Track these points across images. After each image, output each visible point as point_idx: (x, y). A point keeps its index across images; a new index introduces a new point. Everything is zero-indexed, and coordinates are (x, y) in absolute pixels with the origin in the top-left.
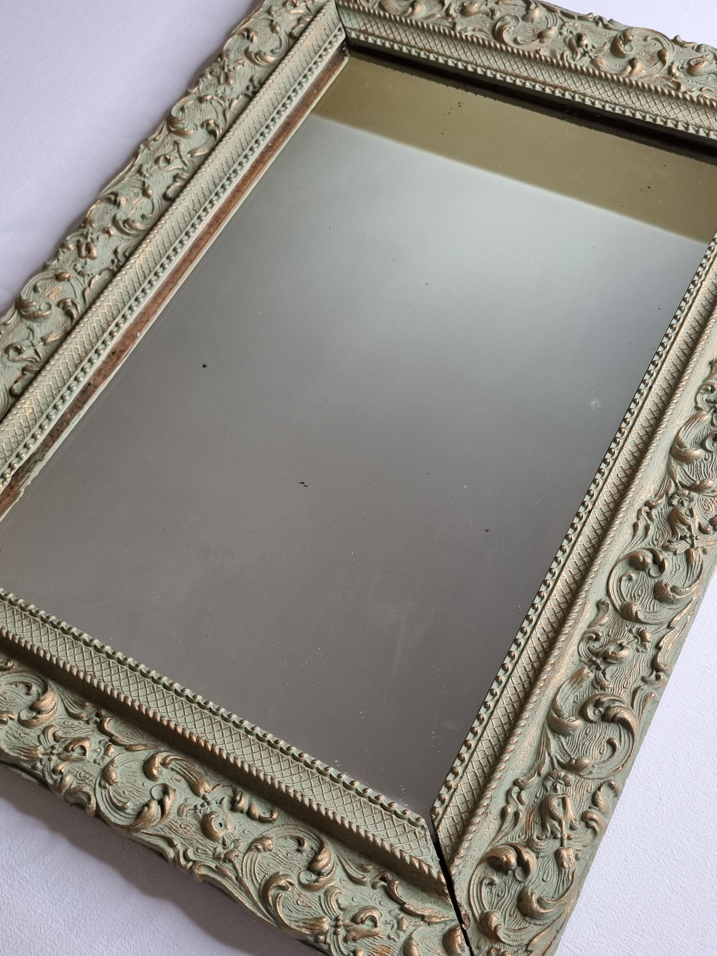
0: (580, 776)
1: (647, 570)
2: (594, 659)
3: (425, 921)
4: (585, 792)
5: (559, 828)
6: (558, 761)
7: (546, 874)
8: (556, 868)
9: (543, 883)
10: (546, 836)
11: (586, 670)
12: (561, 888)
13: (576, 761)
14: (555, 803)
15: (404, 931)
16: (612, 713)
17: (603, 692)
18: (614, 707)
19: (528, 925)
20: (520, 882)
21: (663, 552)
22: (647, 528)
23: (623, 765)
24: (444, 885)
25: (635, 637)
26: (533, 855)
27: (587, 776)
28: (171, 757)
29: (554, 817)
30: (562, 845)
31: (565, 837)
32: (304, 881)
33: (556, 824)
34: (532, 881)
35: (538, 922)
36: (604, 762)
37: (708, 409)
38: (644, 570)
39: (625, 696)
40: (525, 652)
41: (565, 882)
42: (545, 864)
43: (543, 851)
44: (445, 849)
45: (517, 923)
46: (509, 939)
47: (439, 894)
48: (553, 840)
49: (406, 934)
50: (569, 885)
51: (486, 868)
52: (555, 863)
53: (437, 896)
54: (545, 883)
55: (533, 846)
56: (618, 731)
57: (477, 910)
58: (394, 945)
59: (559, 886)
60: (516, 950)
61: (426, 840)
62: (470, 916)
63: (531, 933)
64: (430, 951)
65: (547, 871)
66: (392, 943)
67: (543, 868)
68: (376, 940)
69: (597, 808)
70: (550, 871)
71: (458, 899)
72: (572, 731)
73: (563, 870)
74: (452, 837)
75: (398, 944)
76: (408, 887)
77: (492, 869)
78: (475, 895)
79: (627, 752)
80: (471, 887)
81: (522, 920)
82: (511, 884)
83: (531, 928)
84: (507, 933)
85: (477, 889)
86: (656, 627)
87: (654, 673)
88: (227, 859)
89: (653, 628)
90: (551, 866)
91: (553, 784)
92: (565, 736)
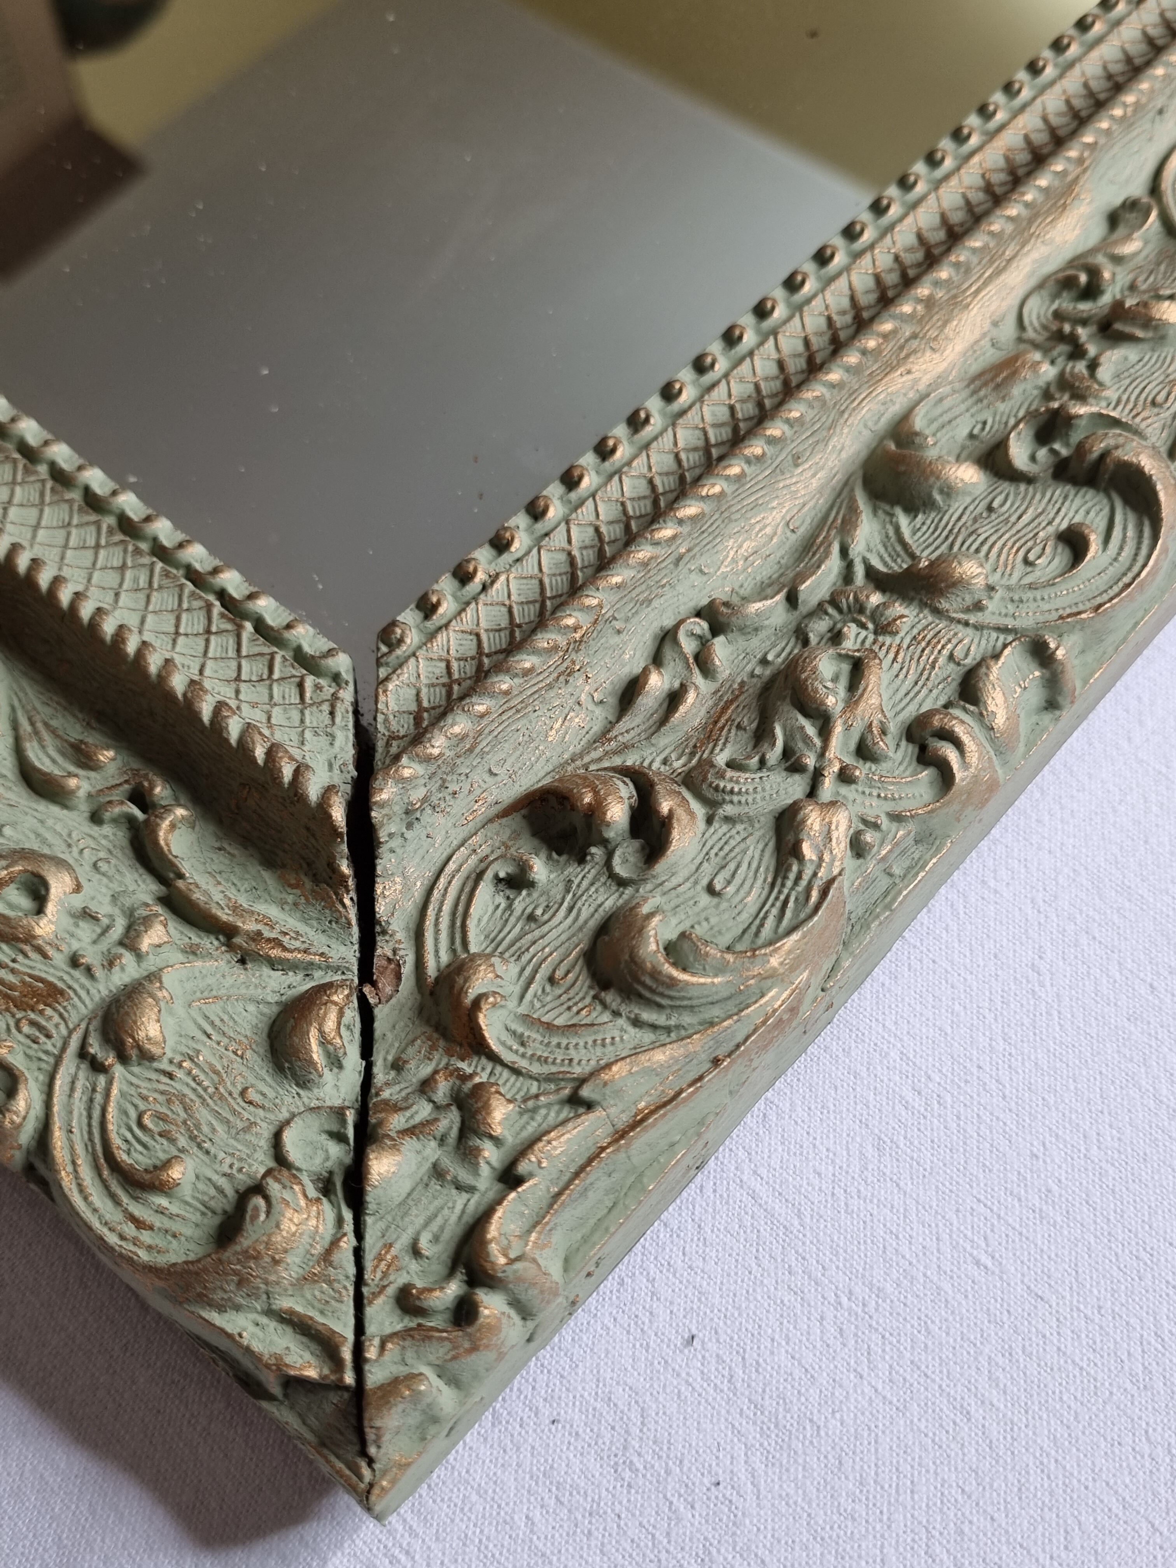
0: (937, 612)
2: (1069, 328)
3: (230, 946)
4: (942, 661)
5: (817, 742)
6: (871, 571)
7: (725, 874)
8: (769, 860)
9: (705, 899)
10: (762, 762)
11: (1035, 359)
12: (770, 923)
13: (934, 569)
14: (826, 668)
15: (139, 956)
17: (1077, 403)
19: (606, 1017)
20: (622, 883)
23: (1099, 607)
26: (697, 807)
27: (962, 616)
29: (805, 703)
30: (812, 793)
31: (833, 772)
33: (811, 729)
34: (668, 885)
35: (647, 1016)
41: (791, 904)
42: (733, 843)
43: (735, 799)
44: (388, 745)
45: (569, 1008)
46: (522, 1050)
47: (316, 879)
48: (784, 774)
49: (144, 965)
50: (802, 916)
51: (515, 835)
52: (772, 844)
53: (308, 884)
54: (715, 900)
55: (705, 779)
56: (1107, 510)
57: (437, 951)
58: (83, 987)
59: (765, 918)
60: (534, 1090)
61: (332, 713)
62: (407, 970)
63: (610, 1049)
64: (209, 1036)
65: (732, 866)
66: (77, 981)
67: (722, 854)
68: (20, 958)
69: (972, 708)
70: (744, 866)
71: (381, 908)
72: (941, 492)
73: (795, 868)
74: (425, 715)
75: (102, 987)
76: (217, 845)
77: (536, 842)
78: (447, 908)
79: (1125, 574)
80: (442, 881)
81: (588, 1000)
82: (587, 890)
83: (616, 1034)
84: (520, 1030)
85: (462, 890)
90: (754, 851)
91: (832, 628)
92: (913, 509)
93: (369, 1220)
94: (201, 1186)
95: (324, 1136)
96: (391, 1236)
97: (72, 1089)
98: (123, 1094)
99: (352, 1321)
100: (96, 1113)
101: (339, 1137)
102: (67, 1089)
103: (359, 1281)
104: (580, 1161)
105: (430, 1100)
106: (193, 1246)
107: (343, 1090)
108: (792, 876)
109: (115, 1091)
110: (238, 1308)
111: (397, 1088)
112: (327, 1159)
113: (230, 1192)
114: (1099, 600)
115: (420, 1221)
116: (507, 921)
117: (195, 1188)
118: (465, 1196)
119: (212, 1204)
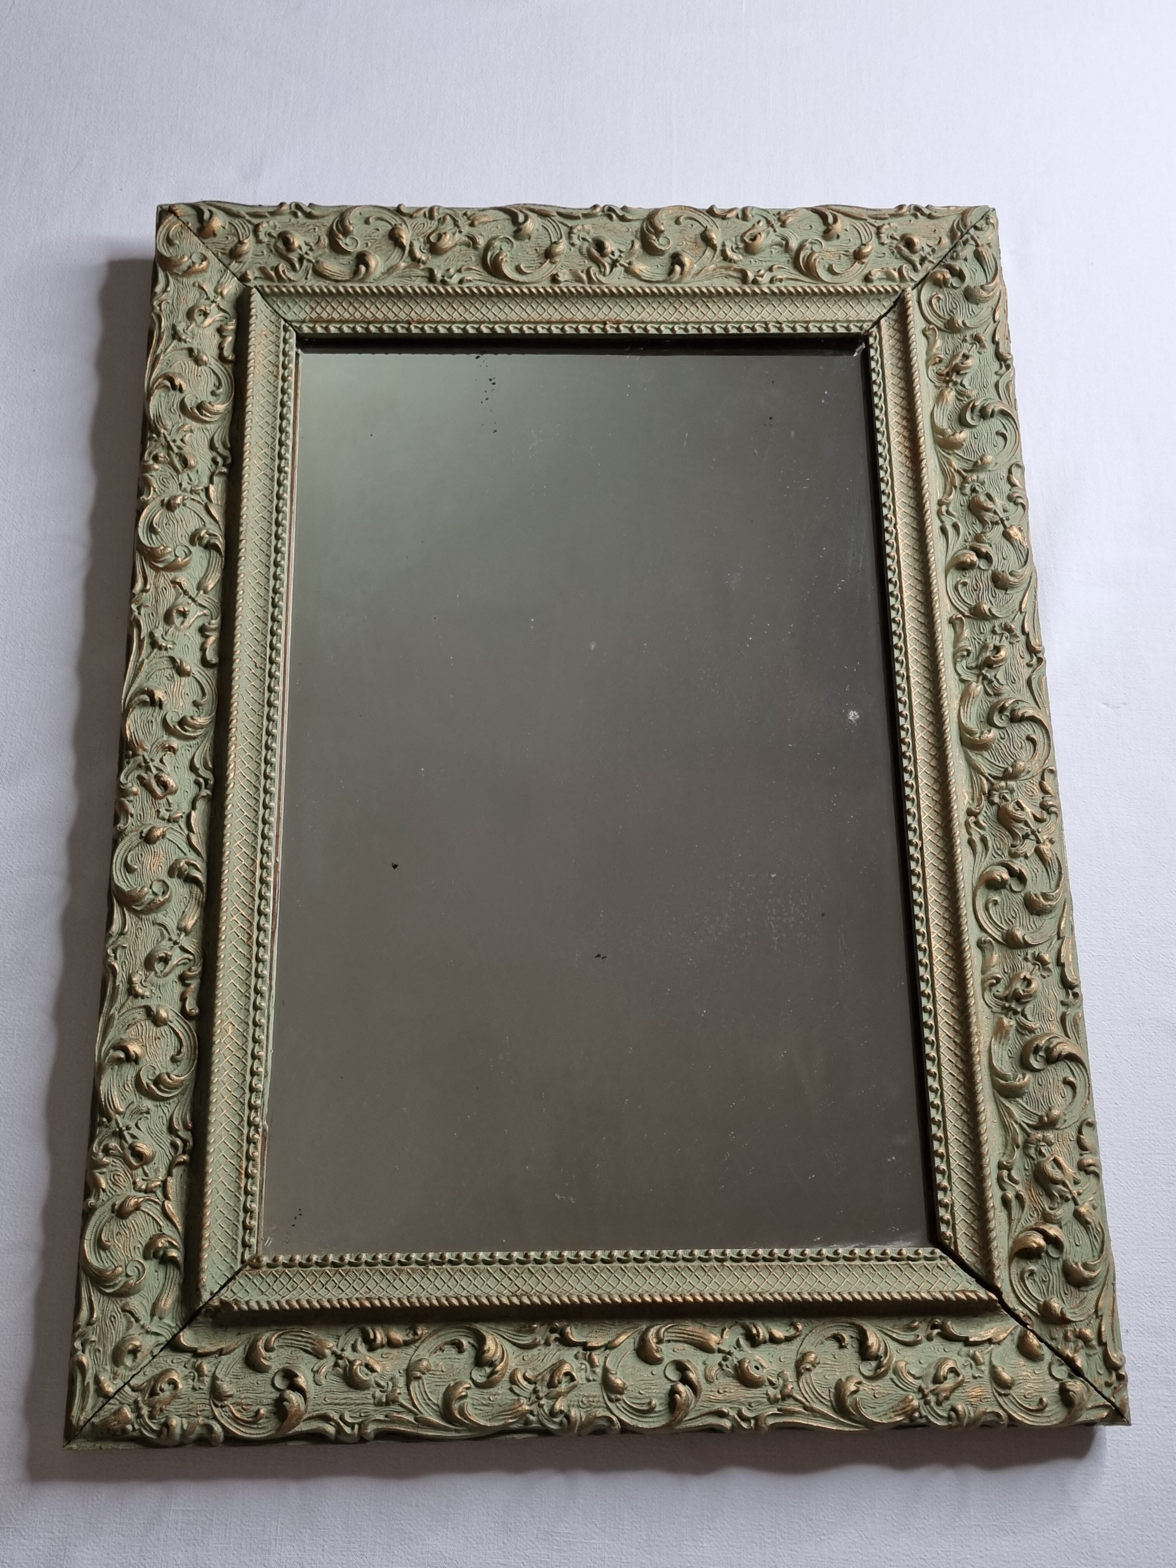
0: (1057, 1129)
1: (1008, 887)
2: (1007, 1005)
3: (994, 1343)
4: (1069, 1142)
5: (1066, 1190)
6: (1028, 1125)
7: (1077, 1239)
8: (1082, 1228)
9: (1078, 1248)
10: (1058, 1203)
11: (1005, 1021)
12: (1096, 1244)
13: (1047, 1116)
14: (1050, 1168)
15: (983, 1364)
16: (1054, 1052)
17: (1033, 1035)
18: (1053, 1046)
19: (1085, 1294)
20: (1057, 1259)
21: (1014, 860)
22: (984, 840)
23: (1088, 1099)
24: (995, 1301)
25: (1034, 964)
26: (1056, 1227)
27: (1064, 1126)
28: (663, 1330)
29: (1056, 1182)
30: (1076, 1203)
31: (1076, 1195)
32: (868, 1373)
33: (1061, 1187)
34: (1069, 1251)
35: (1093, 1287)
36: (1070, 1104)
37: (975, 678)
38: (1004, 888)
39: (1056, 1029)
40: (940, 1032)
41: (1096, 1235)
42: (1071, 1230)
43: (1062, 1218)
45: (1076, 1297)
46: (1078, 1315)
47: (994, 1312)
48: (1066, 1203)
49: (986, 1365)
50: (1101, 1236)
51: (1018, 1262)
52: (1079, 1223)
54: (1081, 1247)
55: (1051, 1218)
56: (1068, 1068)
57: (1031, 1305)
58: (982, 1381)
59: (1094, 1244)
60: (1088, 1321)
61: (953, 1269)
62: (1029, 1313)
63: (1092, 1299)
64: (1015, 1367)
65: (1076, 1236)
66: (980, 1381)
67: (1071, 1234)
68: (964, 1388)
69: (1087, 1152)
70: (1078, 1233)
71: (1011, 1306)
72: (1026, 1089)
73: (1089, 1225)
74: (977, 1253)
75: (986, 1377)
76: (959, 1321)
77: (1025, 1261)
78: (1023, 1293)
79: (1086, 1086)
80: (1016, 1287)
81: (1078, 1292)
82: (1050, 1266)
83: (1090, 1296)
84: (1073, 1311)
85: (1022, 1287)
86: (1048, 944)
87: (1070, 992)
88: (786, 1397)
89: (1045, 946)
90: (1077, 1228)
91: (1036, 1150)
92: (1020, 1096)
93: (1087, 1376)
95: (1059, 1367)
96: (1093, 1375)
97: (1007, 1404)
98: (1017, 1395)
99: (1103, 1398)
100: (1016, 1404)
101: (1062, 1364)
102: (1005, 1404)
103: (1096, 1389)
104: (1111, 1328)
105: (1071, 1342)
106: (1063, 1412)
107: (1048, 1353)
109: (1016, 1397)
110: (1081, 1414)
111: (1060, 1344)
112: (1065, 1371)
113: (1057, 1395)
114: (1087, 1096)
115: (1095, 1367)
116: (1039, 1286)
117: (1050, 1400)
118: (1098, 1355)
119: (1056, 1400)
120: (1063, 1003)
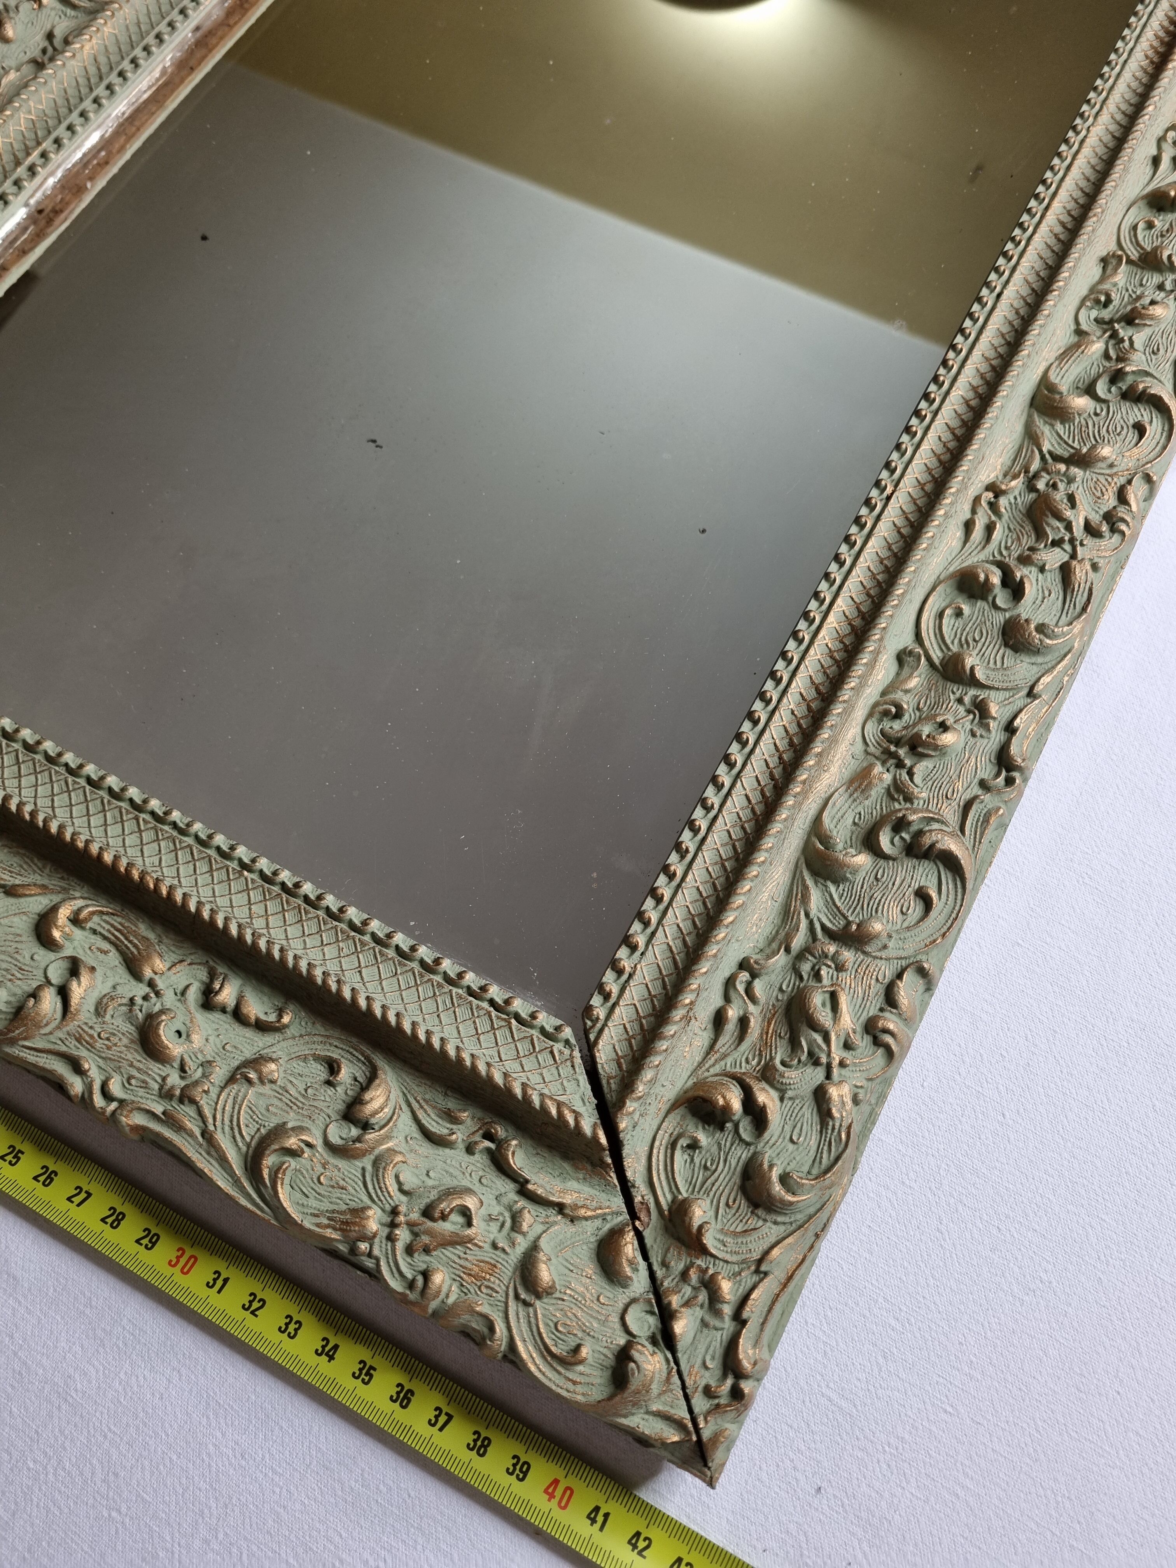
0: (864, 953)
1: (990, 599)
2: (893, 748)
3: (564, 1215)
4: (873, 982)
5: (824, 1046)
6: (823, 927)
7: (797, 1130)
8: (816, 1118)
9: (791, 1147)
11: (878, 768)
12: (825, 1155)
13: (859, 925)
14: (818, 1000)
15: (524, 1234)
16: (927, 841)
17: (908, 805)
18: (930, 831)
19: (760, 1223)
20: (748, 1144)
21: (1022, 567)
22: (990, 528)
23: (944, 936)
24: (604, 1150)
25: (969, 712)
26: (774, 1094)
27: (878, 954)
28: (91, 909)
29: (814, 1026)
30: (828, 1076)
31: (836, 1062)
32: (335, 1139)
33: (819, 1039)
34: (771, 1142)
35: (780, 1219)
36: (908, 928)
37: (1099, 333)
38: (984, 598)
39: (950, 813)
40: (756, 754)
41: (833, 1144)
42: (796, 1111)
43: (792, 1087)
44: (609, 1083)
45: (741, 1221)
46: (725, 1249)
47: (593, 1165)
48: (812, 1067)
49: (528, 1238)
50: (840, 1150)
51: (683, 1117)
52: (815, 1110)
53: (589, 1167)
54: (796, 1146)
55: (775, 1078)
56: (936, 872)
57: (664, 1194)
58: (503, 1259)
59: (822, 1153)
60: (737, 1269)
61: (573, 1066)
62: (652, 1205)
63: (766, 1239)
64: (572, 1271)
65: (799, 1125)
66: (499, 1257)
67: (792, 1118)
68: (468, 1251)
69: (894, 1011)
70: (805, 1124)
71: (629, 1174)
72: (851, 873)
73: (831, 1123)
74: (622, 1060)
75: (512, 1258)
76: (534, 1152)
77: (695, 1120)
78: (661, 1167)
79: (952, 912)
80: (655, 1151)
81: (749, 1214)
82: (730, 1149)
83: (767, 1230)
84: (722, 1238)
85: (666, 1156)
86: (1007, 694)
87: (1004, 773)
88: (186, 1097)
89: (1002, 695)
90: (808, 1115)
91: (813, 968)
92: (836, 882)
93: (679, 1355)
94: (596, 1355)
95: (644, 1313)
96: (692, 1360)
97: (518, 1318)
98: (543, 1315)
99: (686, 1408)
100: (535, 1329)
101: (652, 1313)
102: (515, 1318)
103: (684, 1387)
104: (769, 1303)
105: (689, 1285)
106: (603, 1388)
107: (642, 1282)
108: (830, 1127)
109: (540, 1316)
110: (633, 1414)
111: (670, 1279)
112: (650, 1327)
113: (610, 1355)
114: (943, 930)
115: (703, 1350)
116: (693, 1170)
117: (593, 1357)
118: (720, 1332)
119: (604, 1363)
120: (983, 784)
